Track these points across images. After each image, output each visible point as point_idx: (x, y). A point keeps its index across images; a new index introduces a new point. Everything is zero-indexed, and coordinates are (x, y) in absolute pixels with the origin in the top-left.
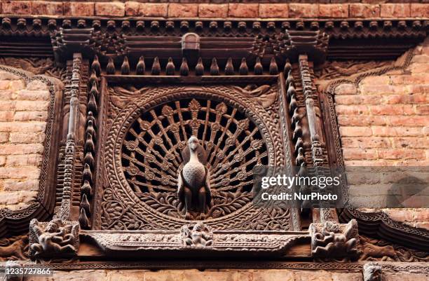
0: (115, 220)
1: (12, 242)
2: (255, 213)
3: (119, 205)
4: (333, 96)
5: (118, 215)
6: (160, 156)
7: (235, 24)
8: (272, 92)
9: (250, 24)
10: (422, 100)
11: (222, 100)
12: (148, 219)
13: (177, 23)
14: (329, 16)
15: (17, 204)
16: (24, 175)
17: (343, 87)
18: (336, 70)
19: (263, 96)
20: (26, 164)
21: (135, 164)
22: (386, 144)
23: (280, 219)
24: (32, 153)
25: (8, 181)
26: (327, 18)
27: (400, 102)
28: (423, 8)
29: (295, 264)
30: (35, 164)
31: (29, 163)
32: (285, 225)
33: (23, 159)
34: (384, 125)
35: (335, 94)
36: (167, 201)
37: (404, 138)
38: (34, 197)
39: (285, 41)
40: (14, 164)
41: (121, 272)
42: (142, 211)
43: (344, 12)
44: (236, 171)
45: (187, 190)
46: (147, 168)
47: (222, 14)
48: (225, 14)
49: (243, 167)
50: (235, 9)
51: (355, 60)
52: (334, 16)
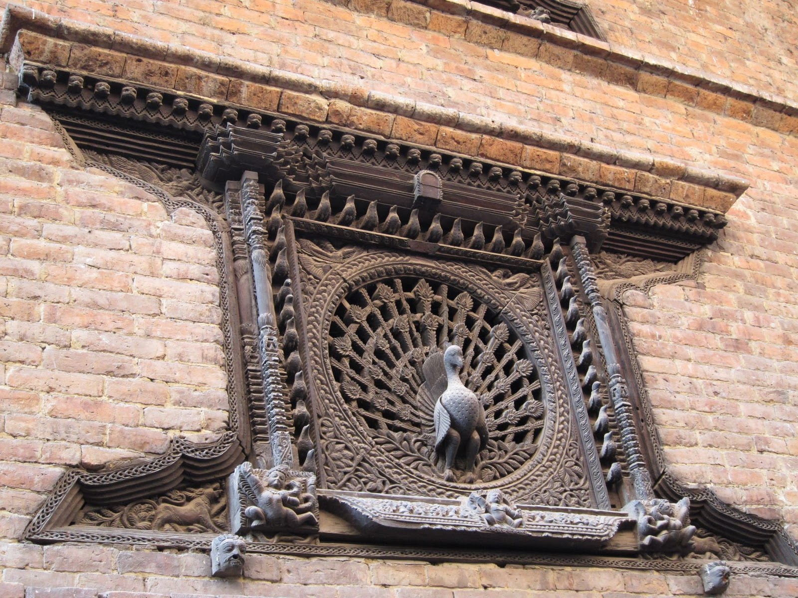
0: (345, 473)
1: (189, 499)
2: (544, 478)
3: (347, 448)
4: (622, 305)
5: (350, 466)
6: (387, 369)
7: (487, 167)
8: (533, 286)
9: (507, 172)
10: (724, 329)
11: (466, 288)
12: (395, 476)
13: (404, 149)
14: (611, 183)
15: (199, 431)
16: (201, 380)
17: (633, 295)
18: (608, 266)
19: (522, 290)
20: (200, 360)
21: (353, 379)
22: (696, 388)
23: (576, 490)
24: (206, 341)
25: (175, 386)
26: (608, 185)
27: (700, 327)
28: (719, 197)
29: (620, 560)
30: (215, 361)
31: (205, 358)
32: (585, 500)
33: (193, 350)
34: (689, 360)
35: (624, 304)
36: (413, 447)
37: (715, 383)
38: (225, 422)
39: (558, 210)
40: (180, 358)
41: (389, 562)
42: (383, 462)
43: (629, 181)
44: (503, 407)
45: (455, 433)
46: (372, 388)
47: (470, 149)
48: (474, 150)
49: (510, 402)
50: (491, 145)
51: (629, 255)
52: (616, 184)
